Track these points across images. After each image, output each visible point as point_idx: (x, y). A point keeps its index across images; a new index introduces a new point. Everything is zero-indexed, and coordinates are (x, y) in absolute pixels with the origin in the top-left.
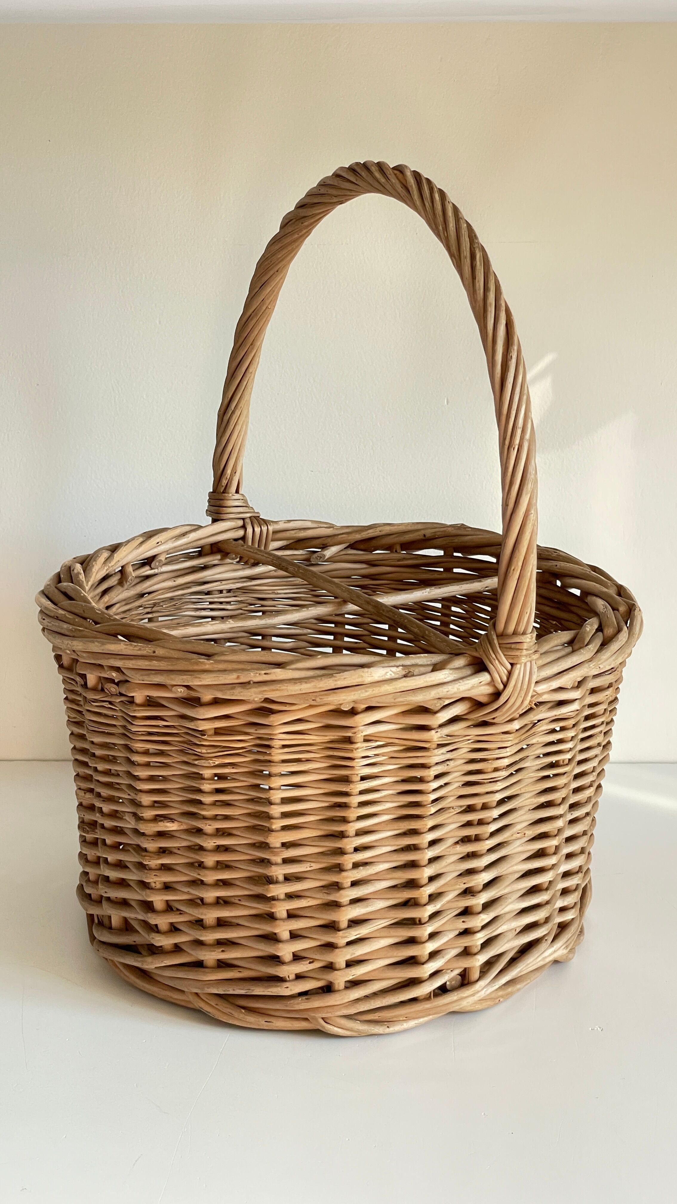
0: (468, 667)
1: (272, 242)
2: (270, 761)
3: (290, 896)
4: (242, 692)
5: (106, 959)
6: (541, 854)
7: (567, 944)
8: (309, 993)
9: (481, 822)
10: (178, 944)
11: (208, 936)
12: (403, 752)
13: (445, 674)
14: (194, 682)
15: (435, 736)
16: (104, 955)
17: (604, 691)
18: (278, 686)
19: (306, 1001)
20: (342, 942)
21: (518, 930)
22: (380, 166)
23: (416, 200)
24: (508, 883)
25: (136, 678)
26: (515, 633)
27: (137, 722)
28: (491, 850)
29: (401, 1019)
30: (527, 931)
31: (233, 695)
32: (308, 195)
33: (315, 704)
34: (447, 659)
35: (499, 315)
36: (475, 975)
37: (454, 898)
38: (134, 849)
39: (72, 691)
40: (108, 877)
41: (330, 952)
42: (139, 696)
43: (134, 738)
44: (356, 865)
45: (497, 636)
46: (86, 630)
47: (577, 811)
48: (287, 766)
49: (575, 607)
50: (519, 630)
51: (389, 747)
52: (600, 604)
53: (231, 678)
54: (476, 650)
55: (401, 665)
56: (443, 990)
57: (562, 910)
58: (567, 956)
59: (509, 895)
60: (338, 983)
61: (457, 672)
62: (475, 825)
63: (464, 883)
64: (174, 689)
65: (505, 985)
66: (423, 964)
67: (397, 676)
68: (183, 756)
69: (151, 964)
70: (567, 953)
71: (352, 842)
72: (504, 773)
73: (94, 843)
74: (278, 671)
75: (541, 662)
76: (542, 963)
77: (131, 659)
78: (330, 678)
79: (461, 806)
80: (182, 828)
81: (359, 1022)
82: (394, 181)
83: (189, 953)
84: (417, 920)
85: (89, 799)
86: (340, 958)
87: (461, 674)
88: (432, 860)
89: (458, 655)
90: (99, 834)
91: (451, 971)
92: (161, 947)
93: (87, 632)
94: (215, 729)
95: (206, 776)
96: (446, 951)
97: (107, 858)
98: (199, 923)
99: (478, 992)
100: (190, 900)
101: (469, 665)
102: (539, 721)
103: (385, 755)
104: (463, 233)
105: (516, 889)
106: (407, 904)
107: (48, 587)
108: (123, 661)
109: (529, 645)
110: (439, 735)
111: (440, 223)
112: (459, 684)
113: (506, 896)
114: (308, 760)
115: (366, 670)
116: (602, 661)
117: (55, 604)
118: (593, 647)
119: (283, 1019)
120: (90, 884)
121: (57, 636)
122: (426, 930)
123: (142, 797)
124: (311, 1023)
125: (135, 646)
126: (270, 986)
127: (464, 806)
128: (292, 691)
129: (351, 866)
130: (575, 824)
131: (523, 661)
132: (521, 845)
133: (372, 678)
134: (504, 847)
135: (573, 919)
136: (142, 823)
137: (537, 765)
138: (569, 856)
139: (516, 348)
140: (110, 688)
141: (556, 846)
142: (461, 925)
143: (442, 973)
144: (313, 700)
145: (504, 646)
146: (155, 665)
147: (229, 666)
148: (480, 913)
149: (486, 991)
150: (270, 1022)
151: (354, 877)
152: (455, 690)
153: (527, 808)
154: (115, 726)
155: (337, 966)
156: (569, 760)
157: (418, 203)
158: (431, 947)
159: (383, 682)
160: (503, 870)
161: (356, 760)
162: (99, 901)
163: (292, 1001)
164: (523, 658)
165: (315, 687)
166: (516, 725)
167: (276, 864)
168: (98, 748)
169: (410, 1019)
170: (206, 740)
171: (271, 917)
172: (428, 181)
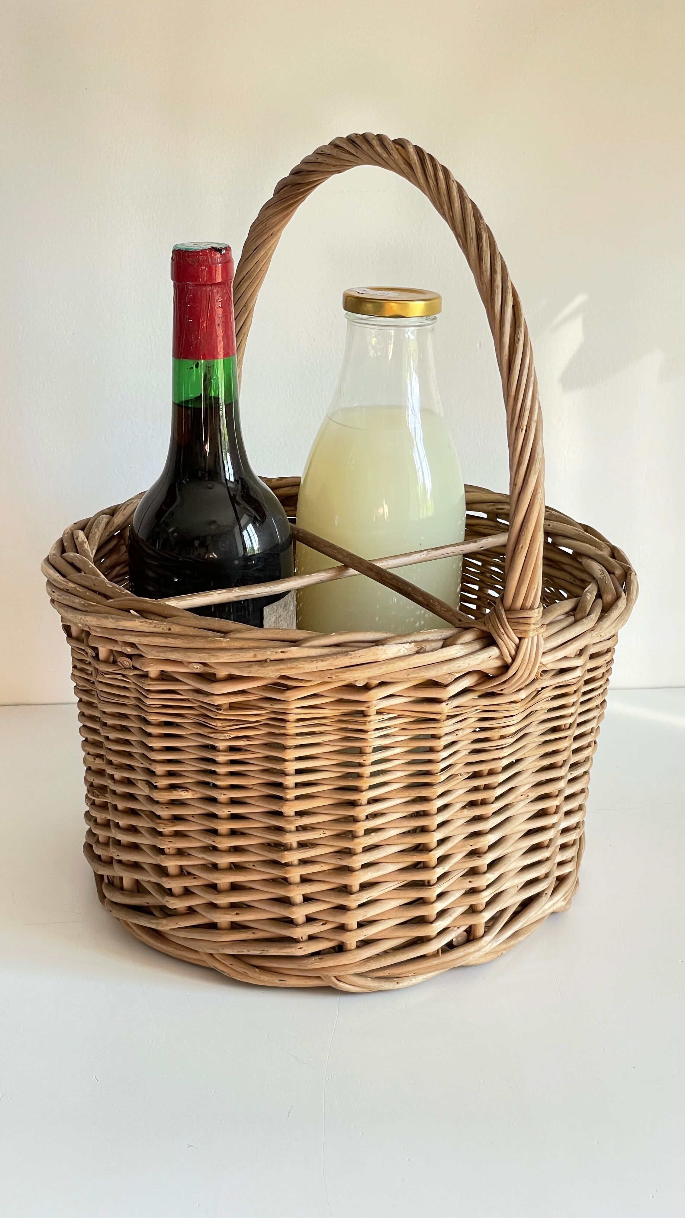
0: (477, 641)
1: (266, 207)
2: (285, 735)
3: (304, 862)
4: (259, 670)
5: (118, 919)
6: (542, 814)
7: (566, 896)
8: (322, 952)
9: (487, 787)
10: (193, 907)
11: (223, 900)
12: (414, 724)
13: (456, 649)
14: (211, 660)
15: (446, 708)
16: (118, 916)
17: (603, 656)
18: (294, 664)
19: (320, 960)
20: (355, 905)
21: (520, 886)
22: (381, 138)
23: (419, 178)
24: (512, 843)
25: (152, 654)
26: (523, 608)
27: (152, 696)
28: (496, 813)
29: (410, 975)
30: (529, 886)
31: (250, 672)
32: (305, 163)
33: (331, 681)
34: (457, 634)
35: (506, 297)
36: (481, 931)
37: (461, 860)
38: (147, 815)
39: (81, 660)
40: (120, 841)
41: (343, 915)
42: (153, 670)
43: (147, 711)
44: (368, 832)
45: (505, 611)
46: (98, 605)
47: (576, 770)
48: (302, 739)
49: (567, 566)
50: (527, 605)
51: (401, 719)
52: (597, 568)
53: (248, 656)
54: (485, 624)
55: (413, 641)
56: (450, 946)
57: (561, 864)
58: (565, 908)
59: (513, 854)
60: (350, 944)
61: (468, 646)
62: (482, 790)
63: (471, 846)
64: (190, 665)
65: (508, 938)
66: (432, 923)
67: (410, 653)
68: (198, 729)
69: (165, 926)
70: (565, 905)
71: (364, 810)
72: (511, 740)
73: (104, 807)
74: (294, 649)
75: (547, 634)
76: (542, 916)
77: (147, 636)
78: (346, 656)
79: (468, 773)
80: (196, 796)
81: (370, 979)
82: (396, 157)
83: (202, 915)
84: (427, 882)
85: (98, 764)
86: (352, 920)
87: (471, 648)
88: (441, 825)
89: (466, 629)
90: (109, 799)
91: (458, 928)
92: (175, 909)
93: (99, 607)
94: (230, 703)
95: (221, 748)
96: (452, 910)
97: (118, 823)
98: (213, 887)
99: (484, 947)
100: (204, 865)
101: (477, 639)
102: (543, 688)
103: (395, 726)
104: (469, 213)
105: (519, 848)
106: (416, 866)
107: (54, 557)
108: (139, 638)
109: (536, 620)
110: (449, 707)
111: (445, 203)
112: (470, 659)
113: (509, 855)
114: (321, 733)
115: (380, 647)
116: (603, 629)
117: (64, 576)
118: (595, 616)
119: (296, 978)
120: (100, 846)
121: (69, 610)
122: (435, 891)
123: (157, 767)
124: (324, 981)
125: (151, 623)
126: (284, 947)
127: (471, 772)
128: (308, 669)
129: (362, 832)
130: (575, 783)
131: (531, 635)
132: (525, 806)
133: (386, 655)
134: (509, 809)
135: (570, 872)
136: (156, 792)
137: (540, 730)
138: (568, 813)
139: (523, 330)
140: (123, 662)
141: (557, 806)
142: (467, 885)
143: (449, 931)
144: (329, 677)
145: (512, 620)
146: (171, 642)
147: (246, 644)
148: (485, 873)
149: (491, 945)
150: (283, 980)
151: (366, 844)
152: (466, 665)
153: (530, 772)
154: (127, 697)
155: (349, 927)
156: (571, 724)
157: (422, 180)
158: (439, 906)
159: (397, 659)
160: (508, 831)
161: (369, 733)
162: (110, 862)
163: (306, 961)
164: (531, 633)
165: (330, 664)
166: (523, 695)
167: (290, 832)
168: (110, 719)
169: (419, 975)
170: (222, 714)
171: (285, 882)
172: (430, 156)
